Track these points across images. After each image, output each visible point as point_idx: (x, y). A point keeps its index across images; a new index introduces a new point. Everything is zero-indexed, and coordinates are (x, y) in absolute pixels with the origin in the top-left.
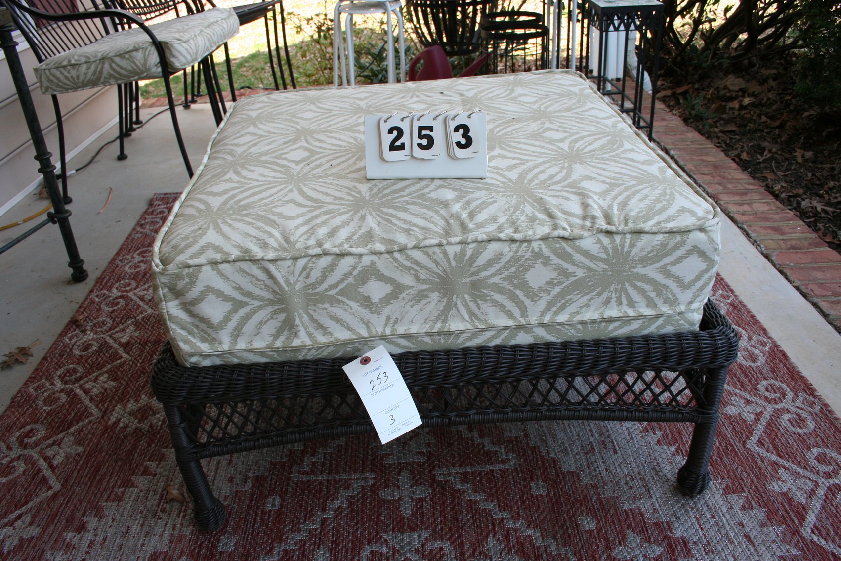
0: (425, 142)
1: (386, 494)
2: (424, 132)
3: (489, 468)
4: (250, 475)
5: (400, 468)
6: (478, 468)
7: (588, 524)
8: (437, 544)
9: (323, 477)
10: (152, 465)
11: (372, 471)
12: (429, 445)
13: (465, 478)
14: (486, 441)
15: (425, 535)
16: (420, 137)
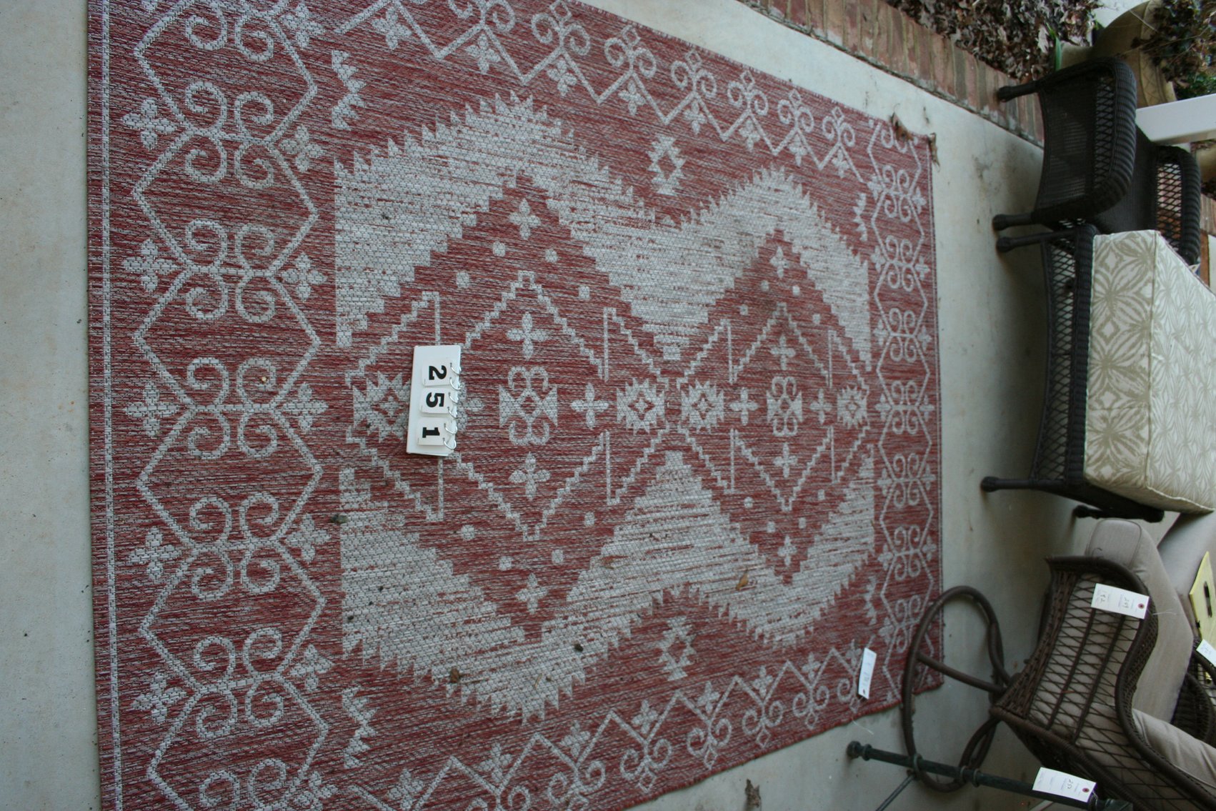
0: (432, 399)
1: (745, 420)
2: (439, 398)
3: (730, 342)
4: (729, 527)
5: (728, 409)
6: (730, 351)
7: (765, 286)
8: (773, 387)
9: (732, 469)
10: (722, 610)
11: (729, 431)
12: (711, 386)
13: (736, 362)
14: (711, 339)
15: (768, 395)
16: (437, 395)
